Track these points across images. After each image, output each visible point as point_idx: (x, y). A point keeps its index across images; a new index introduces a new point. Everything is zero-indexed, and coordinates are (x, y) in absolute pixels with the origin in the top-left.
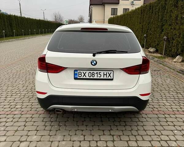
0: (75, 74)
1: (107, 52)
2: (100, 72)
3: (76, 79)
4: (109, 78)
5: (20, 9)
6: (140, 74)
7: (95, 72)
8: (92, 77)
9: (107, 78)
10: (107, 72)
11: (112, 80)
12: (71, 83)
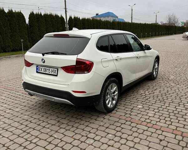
0: (37, 69)
1: (53, 53)
2: (50, 68)
3: (37, 72)
4: (55, 74)
5: (132, 14)
6: (75, 73)
7: (47, 68)
8: (45, 72)
9: (53, 74)
10: (54, 69)
11: (57, 76)
12: (35, 75)
